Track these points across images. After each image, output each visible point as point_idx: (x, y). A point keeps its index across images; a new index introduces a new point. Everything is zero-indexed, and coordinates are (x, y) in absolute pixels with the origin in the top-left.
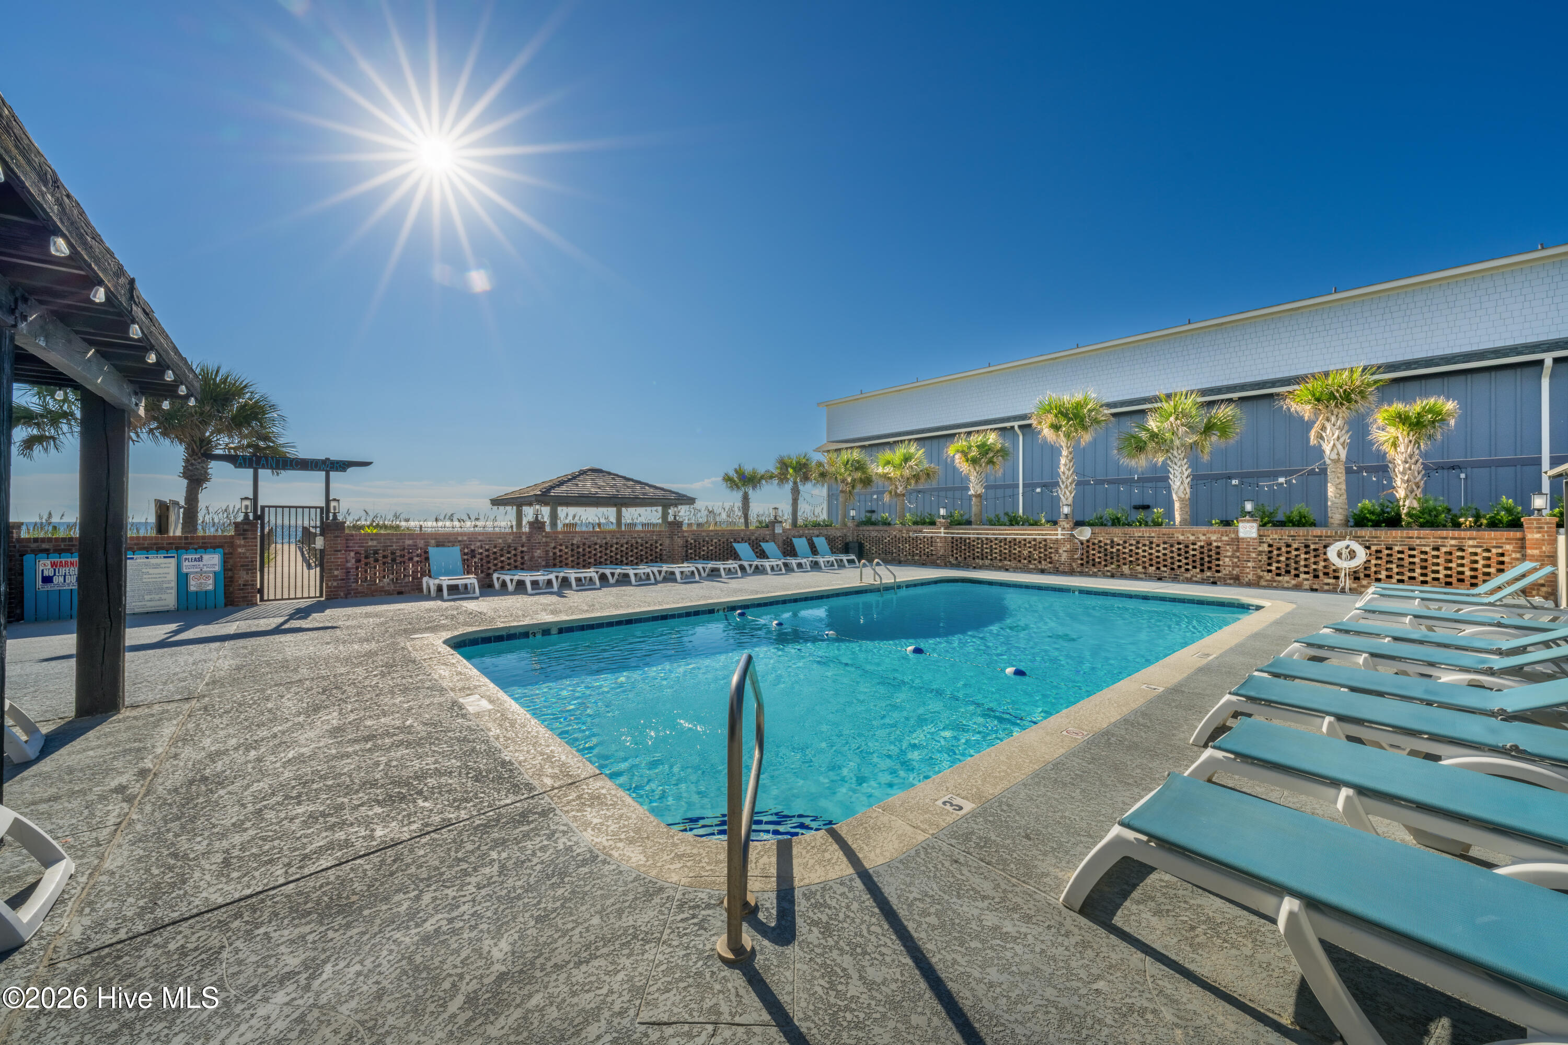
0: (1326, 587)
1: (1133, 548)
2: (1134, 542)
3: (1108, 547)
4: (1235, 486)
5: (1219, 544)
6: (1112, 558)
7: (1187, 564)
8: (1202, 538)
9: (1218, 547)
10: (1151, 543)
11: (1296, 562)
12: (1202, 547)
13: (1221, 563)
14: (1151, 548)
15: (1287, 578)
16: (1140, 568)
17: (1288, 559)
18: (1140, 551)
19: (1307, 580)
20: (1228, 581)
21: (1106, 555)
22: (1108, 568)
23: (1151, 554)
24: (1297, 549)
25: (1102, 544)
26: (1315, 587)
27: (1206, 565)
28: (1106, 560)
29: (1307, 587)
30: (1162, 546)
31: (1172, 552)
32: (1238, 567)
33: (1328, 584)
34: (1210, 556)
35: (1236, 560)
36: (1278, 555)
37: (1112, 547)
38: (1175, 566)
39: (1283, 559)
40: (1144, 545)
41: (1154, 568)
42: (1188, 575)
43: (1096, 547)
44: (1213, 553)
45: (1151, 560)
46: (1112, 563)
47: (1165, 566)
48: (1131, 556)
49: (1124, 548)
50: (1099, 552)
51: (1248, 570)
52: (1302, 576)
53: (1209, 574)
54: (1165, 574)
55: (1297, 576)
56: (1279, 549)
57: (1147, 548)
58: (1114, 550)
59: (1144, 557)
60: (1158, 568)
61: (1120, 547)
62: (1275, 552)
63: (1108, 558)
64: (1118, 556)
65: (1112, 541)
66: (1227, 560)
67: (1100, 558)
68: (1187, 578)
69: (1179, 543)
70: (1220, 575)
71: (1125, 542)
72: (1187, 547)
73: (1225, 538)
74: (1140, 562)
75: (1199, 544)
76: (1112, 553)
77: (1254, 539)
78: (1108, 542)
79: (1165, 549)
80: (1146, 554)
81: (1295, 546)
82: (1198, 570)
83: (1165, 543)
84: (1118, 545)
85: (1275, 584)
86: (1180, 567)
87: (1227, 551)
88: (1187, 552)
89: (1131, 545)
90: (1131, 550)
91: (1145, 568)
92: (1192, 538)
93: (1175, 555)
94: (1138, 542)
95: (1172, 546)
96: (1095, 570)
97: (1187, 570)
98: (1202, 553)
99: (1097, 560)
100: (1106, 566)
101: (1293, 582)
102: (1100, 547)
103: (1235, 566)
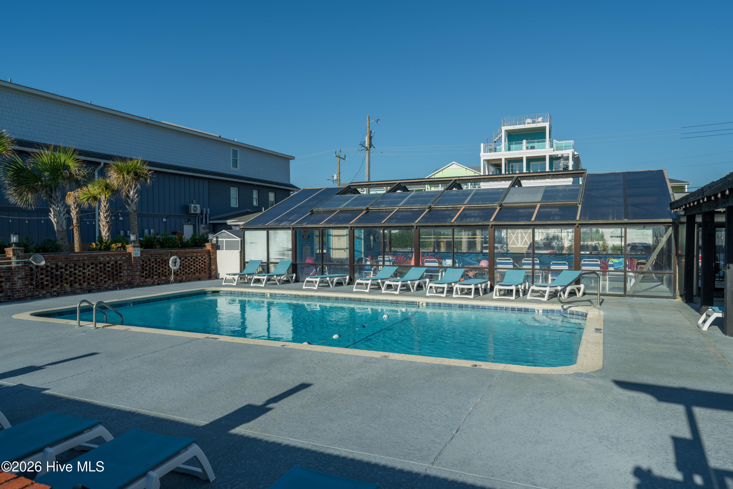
0: (163, 282)
1: (72, 270)
2: (73, 265)
3: (54, 271)
5: (121, 262)
6: (57, 280)
7: (105, 278)
8: (113, 258)
9: (120, 264)
10: (84, 264)
11: (153, 270)
12: (112, 265)
13: (122, 274)
14: (84, 269)
15: (149, 279)
16: (77, 285)
17: (150, 268)
18: (77, 271)
19: (156, 279)
20: (126, 286)
21: (52, 278)
22: (54, 289)
23: (84, 273)
24: (153, 262)
25: (49, 269)
26: (159, 282)
27: (115, 277)
28: (52, 282)
29: (156, 283)
30: (91, 266)
31: (97, 270)
32: (130, 276)
33: (163, 280)
34: (116, 271)
35: (129, 272)
36: (146, 266)
37: (57, 271)
38: (99, 280)
39: (148, 268)
40: (80, 267)
41: (86, 284)
42: (106, 286)
43: (44, 272)
44: (118, 268)
45: (84, 277)
46: (57, 284)
47: (93, 281)
48: (71, 276)
49: (66, 270)
50: (47, 276)
51: (137, 277)
52: (155, 277)
53: (117, 283)
54: (93, 287)
55: (153, 277)
56: (146, 263)
57: (81, 269)
58: (59, 273)
59: (80, 276)
60: (89, 283)
61: (63, 270)
62: (145, 265)
63: (54, 280)
64: (61, 277)
65: (57, 266)
66: (125, 272)
67: (47, 281)
68: (105, 288)
69: (100, 263)
70: (122, 282)
71: (66, 265)
72: (105, 265)
73: (124, 258)
74: (77, 280)
75: (111, 263)
76: (57, 275)
77: (139, 257)
78: (54, 266)
79: (92, 268)
80: (81, 273)
81: (152, 260)
82: (111, 281)
83: (92, 264)
84: (61, 268)
85: (145, 284)
86: (101, 280)
87: (125, 266)
88: (105, 269)
89: (71, 267)
90: (71, 272)
91: (80, 284)
92: (108, 259)
93: (98, 272)
94: (75, 265)
95: (96, 266)
96: (44, 292)
97: (106, 282)
98: (112, 269)
99: (46, 283)
100: (52, 287)
101: (152, 281)
102: (47, 271)
103: (129, 275)
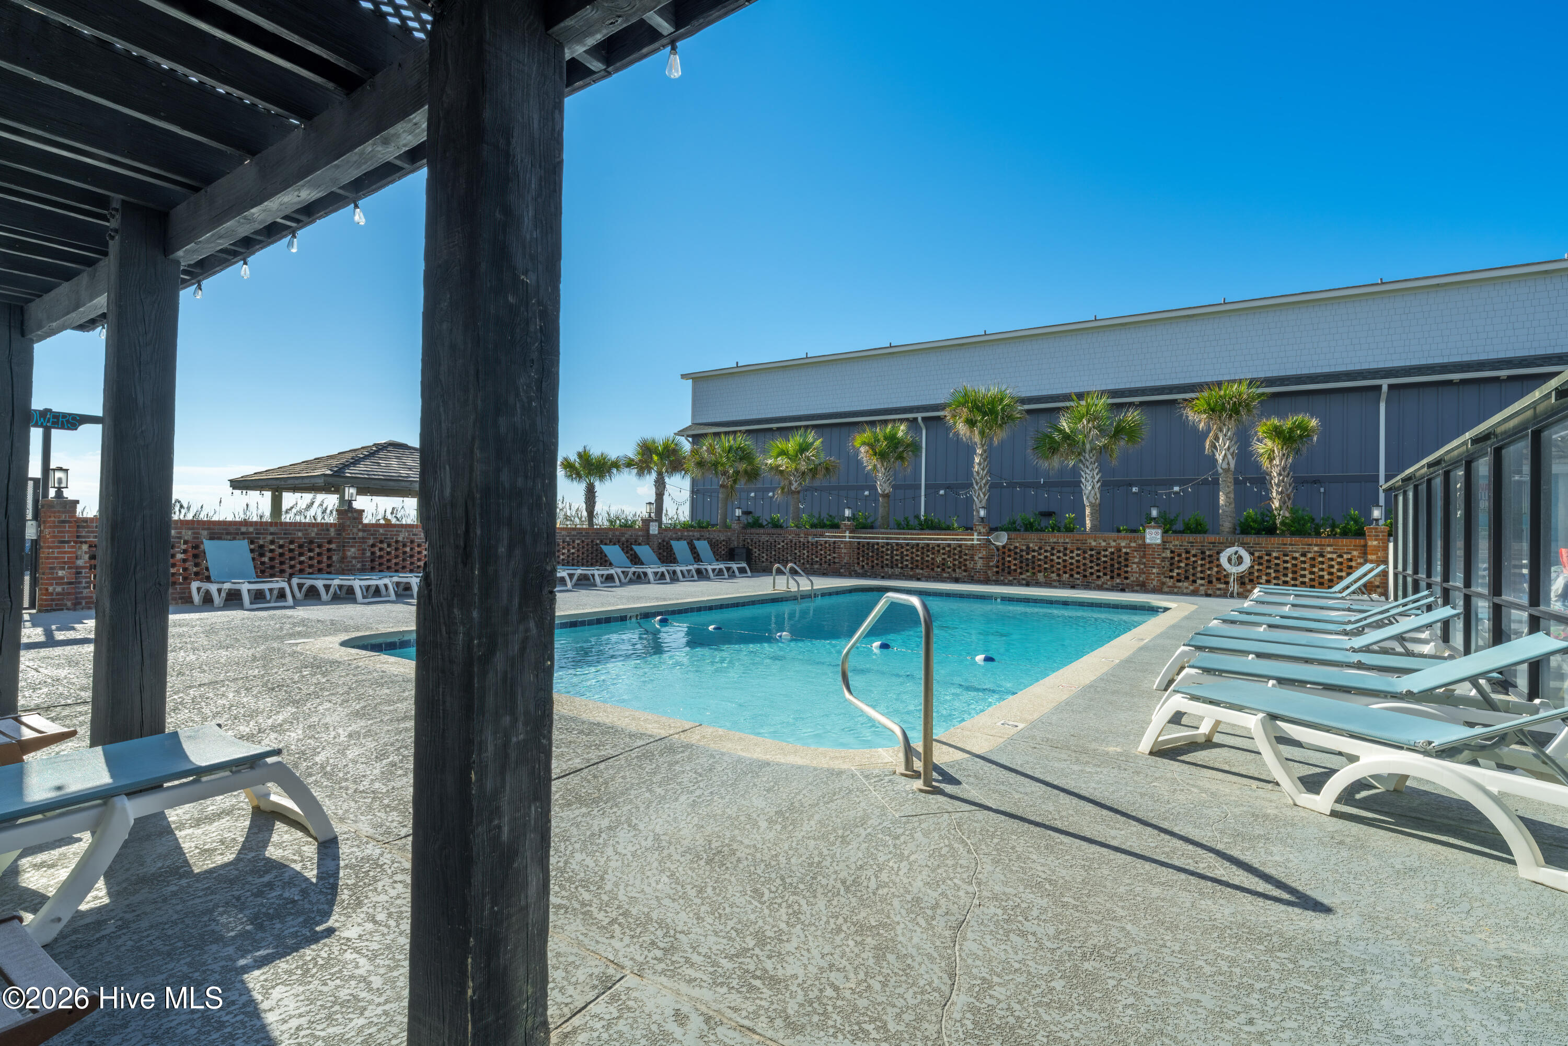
0: (1218, 592)
1: (1048, 554)
2: (1049, 548)
3: (1024, 553)
4: (1135, 493)
5: (1128, 550)
6: (1027, 565)
7: (1098, 571)
8: (1113, 544)
9: (1126, 554)
10: (1066, 549)
11: (1194, 568)
12: (1112, 553)
13: (1129, 569)
14: (1065, 555)
15: (1186, 584)
16: (1054, 576)
17: (1187, 565)
18: (1055, 557)
19: (1203, 585)
20: (1136, 588)
21: (1021, 562)
22: (1023, 576)
23: (1065, 561)
24: (1194, 556)
25: (1018, 551)
26: (1209, 592)
27: (1116, 572)
28: (1021, 568)
29: (1203, 592)
30: (1076, 552)
31: (1084, 558)
32: (1144, 573)
33: (1219, 589)
34: (1119, 563)
35: (1142, 566)
36: (1179, 561)
37: (1028, 554)
38: (1087, 574)
39: (1182, 565)
40: (1059, 552)
41: (1067, 575)
42: (1100, 583)
43: (1012, 553)
44: (1122, 559)
45: (1065, 567)
46: (1027, 571)
47: (1078, 573)
48: (1046, 563)
49: (1040, 554)
50: (1015, 559)
51: (1153, 576)
52: (1199, 582)
53: (1118, 581)
54: (1078, 582)
55: (1194, 581)
56: (1180, 555)
57: (1061, 555)
58: (1030, 557)
59: (1059, 563)
60: (1072, 576)
61: (1036, 554)
62: (1177, 559)
63: (1024, 565)
64: (1033, 563)
65: (1028, 548)
66: (1135, 566)
67: (1015, 565)
68: (1098, 585)
69: (1092, 550)
70: (1128, 581)
71: (1040, 548)
72: (1099, 553)
73: (1133, 544)
74: (1054, 569)
75: (1110, 550)
76: (1027, 559)
77: (1159, 545)
78: (1024, 548)
79: (1078, 555)
80: (1060, 561)
81: (1193, 552)
82: (1108, 577)
83: (1078, 549)
84: (1034, 551)
85: (1176, 590)
86: (1092, 574)
87: (1135, 557)
88: (1098, 559)
89: (1046, 551)
90: (1046, 557)
91: (1059, 575)
92: (1104, 544)
93: (1087, 562)
94: (1053, 549)
95: (1085, 552)
96: (1011, 578)
97: (1099, 577)
98: (1112, 559)
99: (1013, 567)
100: (1021, 573)
101: (1191, 588)
102: (1016, 553)
103: (1141, 572)
